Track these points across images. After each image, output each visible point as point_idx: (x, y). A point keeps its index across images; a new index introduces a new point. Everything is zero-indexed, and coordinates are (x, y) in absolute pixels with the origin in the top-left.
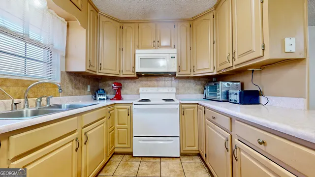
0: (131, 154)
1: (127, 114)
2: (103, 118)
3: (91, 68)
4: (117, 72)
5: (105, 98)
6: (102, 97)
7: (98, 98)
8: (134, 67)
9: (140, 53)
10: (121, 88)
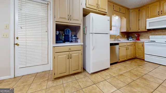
0: (144, 60)
1: (142, 46)
2: (132, 45)
3: (128, 30)
4: (137, 30)
5: (132, 40)
6: (131, 39)
7: (129, 40)
8: (146, 27)
9: (149, 20)
10: (140, 36)
